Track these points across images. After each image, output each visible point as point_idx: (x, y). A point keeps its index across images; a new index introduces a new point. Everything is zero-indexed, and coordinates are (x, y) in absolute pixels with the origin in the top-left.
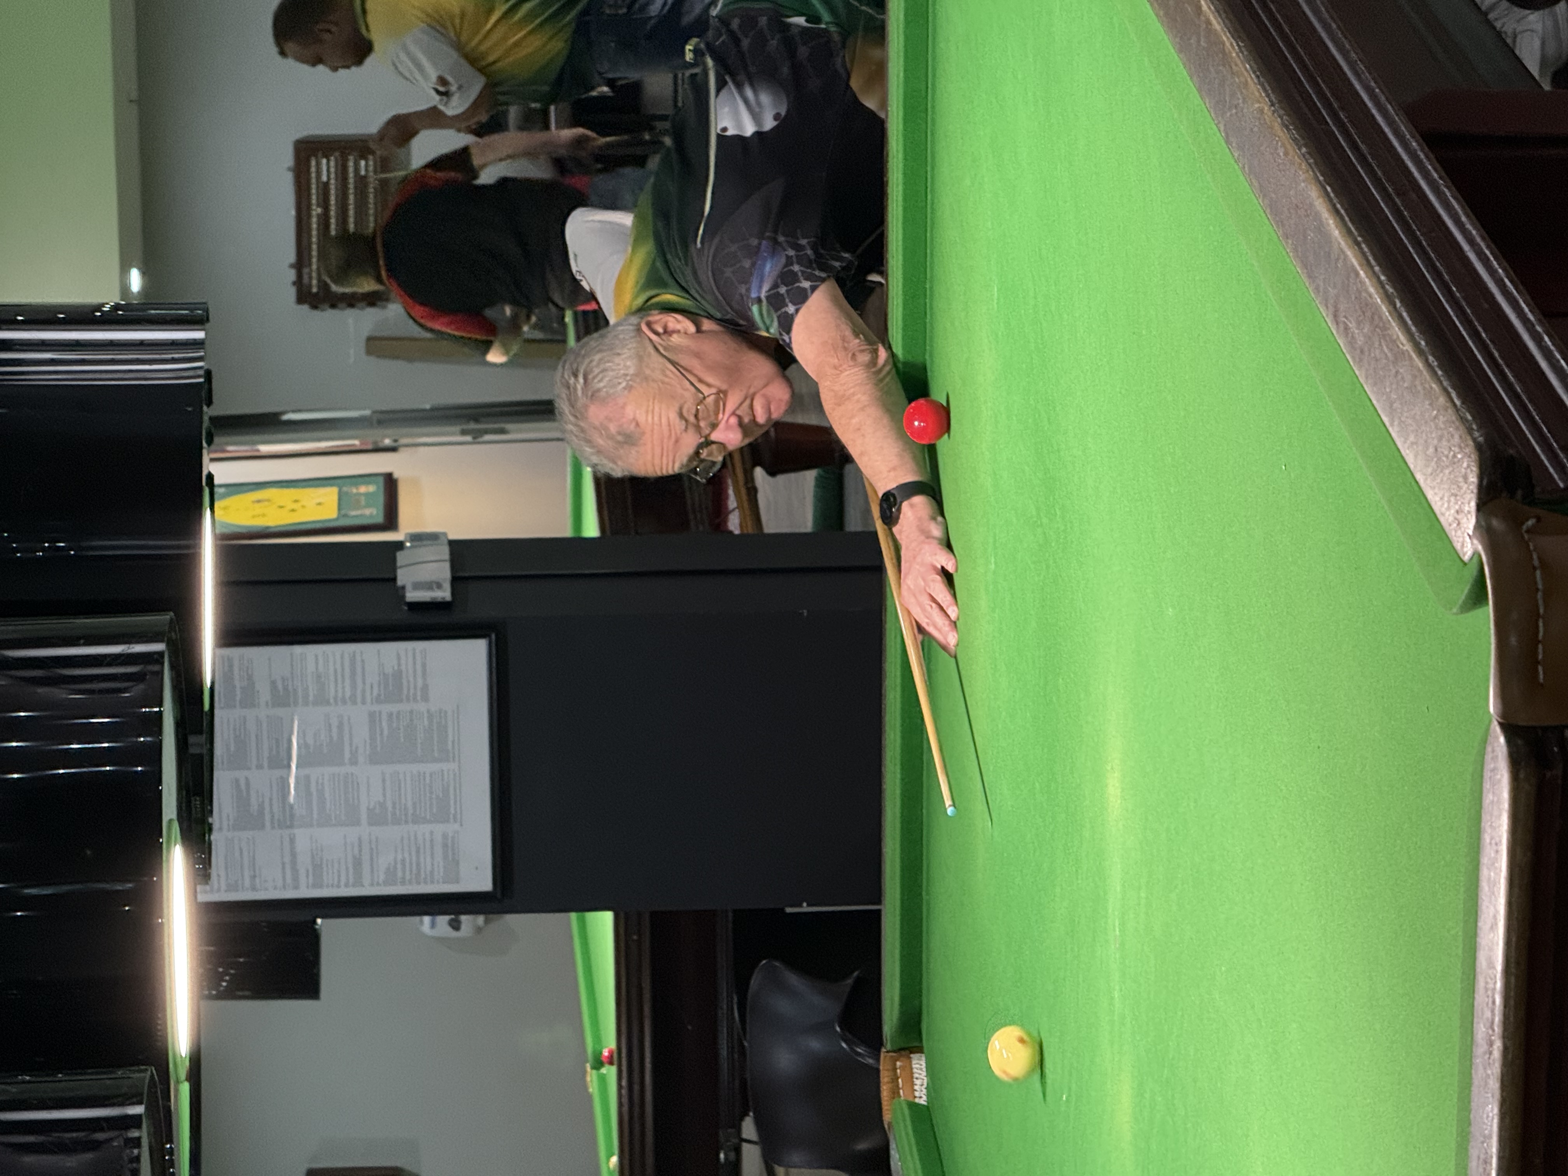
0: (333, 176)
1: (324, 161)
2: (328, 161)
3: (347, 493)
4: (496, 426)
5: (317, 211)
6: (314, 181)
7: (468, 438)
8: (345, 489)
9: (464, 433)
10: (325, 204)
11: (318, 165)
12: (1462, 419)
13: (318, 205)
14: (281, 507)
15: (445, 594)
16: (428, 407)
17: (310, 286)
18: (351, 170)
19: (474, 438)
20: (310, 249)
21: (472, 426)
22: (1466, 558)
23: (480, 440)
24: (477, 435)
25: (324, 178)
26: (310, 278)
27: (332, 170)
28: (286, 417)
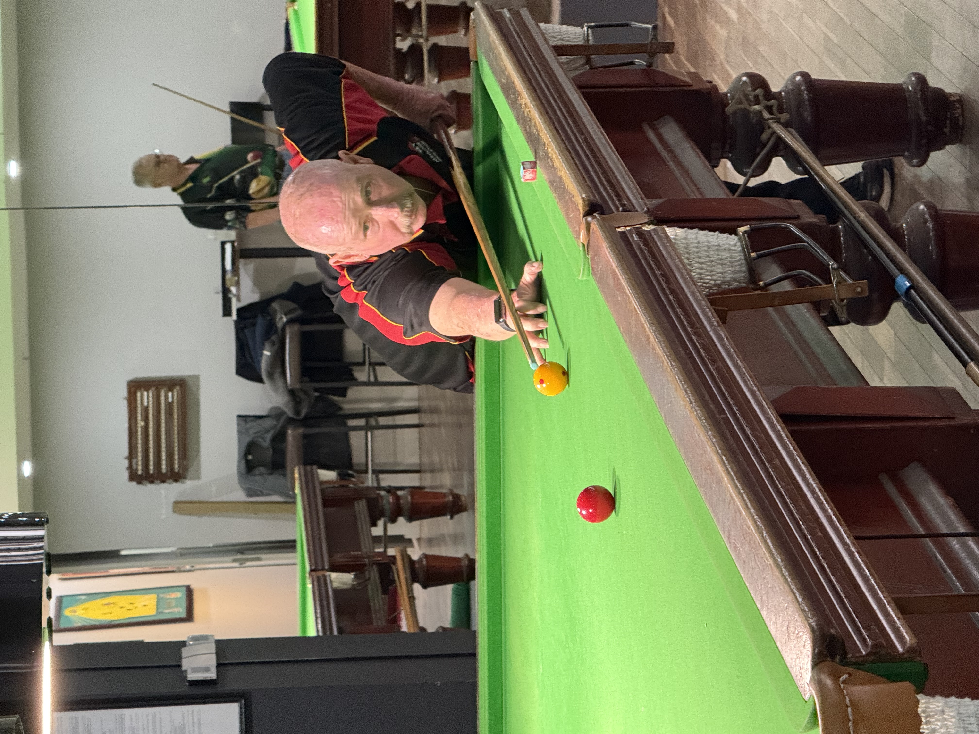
0: (151, 402)
1: (145, 393)
2: (148, 393)
3: (162, 598)
4: (254, 556)
5: (141, 424)
6: (139, 406)
7: (236, 564)
8: (161, 596)
9: (235, 561)
10: (146, 419)
11: (142, 396)
12: (803, 610)
13: (142, 420)
14: (122, 608)
15: (212, 675)
16: (211, 545)
17: (137, 470)
18: (162, 398)
19: (241, 564)
20: (136, 448)
21: (239, 556)
22: (806, 698)
23: (244, 565)
24: (242, 562)
25: (146, 404)
26: (137, 465)
27: (151, 399)
28: (123, 553)
